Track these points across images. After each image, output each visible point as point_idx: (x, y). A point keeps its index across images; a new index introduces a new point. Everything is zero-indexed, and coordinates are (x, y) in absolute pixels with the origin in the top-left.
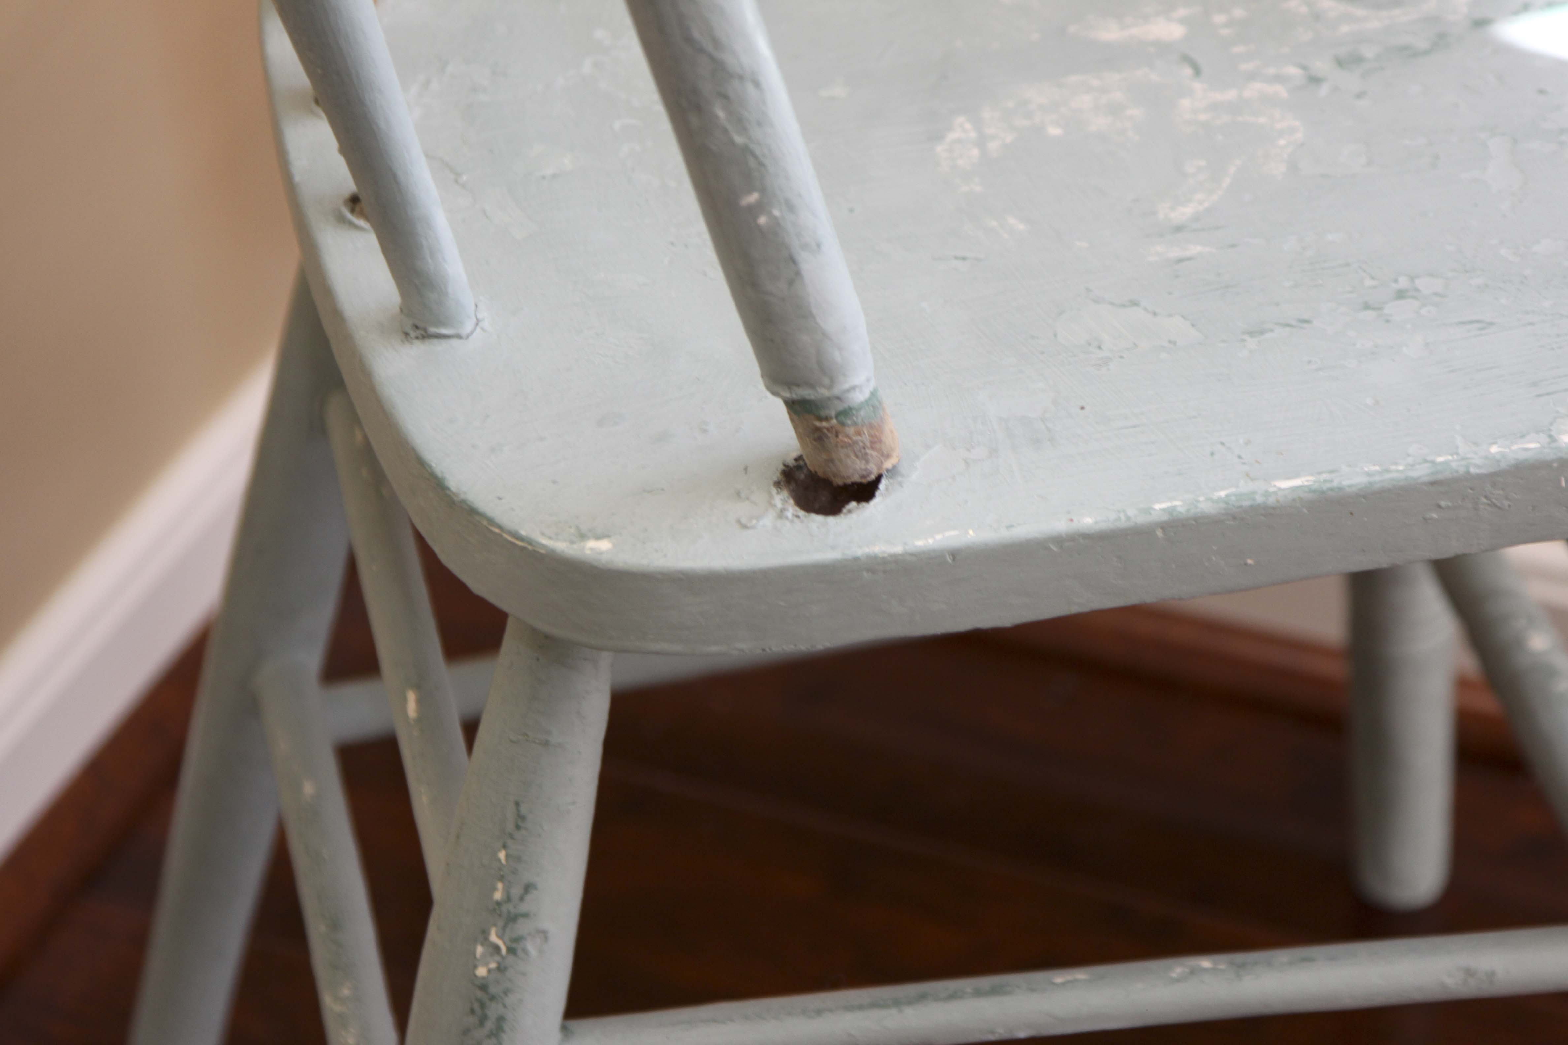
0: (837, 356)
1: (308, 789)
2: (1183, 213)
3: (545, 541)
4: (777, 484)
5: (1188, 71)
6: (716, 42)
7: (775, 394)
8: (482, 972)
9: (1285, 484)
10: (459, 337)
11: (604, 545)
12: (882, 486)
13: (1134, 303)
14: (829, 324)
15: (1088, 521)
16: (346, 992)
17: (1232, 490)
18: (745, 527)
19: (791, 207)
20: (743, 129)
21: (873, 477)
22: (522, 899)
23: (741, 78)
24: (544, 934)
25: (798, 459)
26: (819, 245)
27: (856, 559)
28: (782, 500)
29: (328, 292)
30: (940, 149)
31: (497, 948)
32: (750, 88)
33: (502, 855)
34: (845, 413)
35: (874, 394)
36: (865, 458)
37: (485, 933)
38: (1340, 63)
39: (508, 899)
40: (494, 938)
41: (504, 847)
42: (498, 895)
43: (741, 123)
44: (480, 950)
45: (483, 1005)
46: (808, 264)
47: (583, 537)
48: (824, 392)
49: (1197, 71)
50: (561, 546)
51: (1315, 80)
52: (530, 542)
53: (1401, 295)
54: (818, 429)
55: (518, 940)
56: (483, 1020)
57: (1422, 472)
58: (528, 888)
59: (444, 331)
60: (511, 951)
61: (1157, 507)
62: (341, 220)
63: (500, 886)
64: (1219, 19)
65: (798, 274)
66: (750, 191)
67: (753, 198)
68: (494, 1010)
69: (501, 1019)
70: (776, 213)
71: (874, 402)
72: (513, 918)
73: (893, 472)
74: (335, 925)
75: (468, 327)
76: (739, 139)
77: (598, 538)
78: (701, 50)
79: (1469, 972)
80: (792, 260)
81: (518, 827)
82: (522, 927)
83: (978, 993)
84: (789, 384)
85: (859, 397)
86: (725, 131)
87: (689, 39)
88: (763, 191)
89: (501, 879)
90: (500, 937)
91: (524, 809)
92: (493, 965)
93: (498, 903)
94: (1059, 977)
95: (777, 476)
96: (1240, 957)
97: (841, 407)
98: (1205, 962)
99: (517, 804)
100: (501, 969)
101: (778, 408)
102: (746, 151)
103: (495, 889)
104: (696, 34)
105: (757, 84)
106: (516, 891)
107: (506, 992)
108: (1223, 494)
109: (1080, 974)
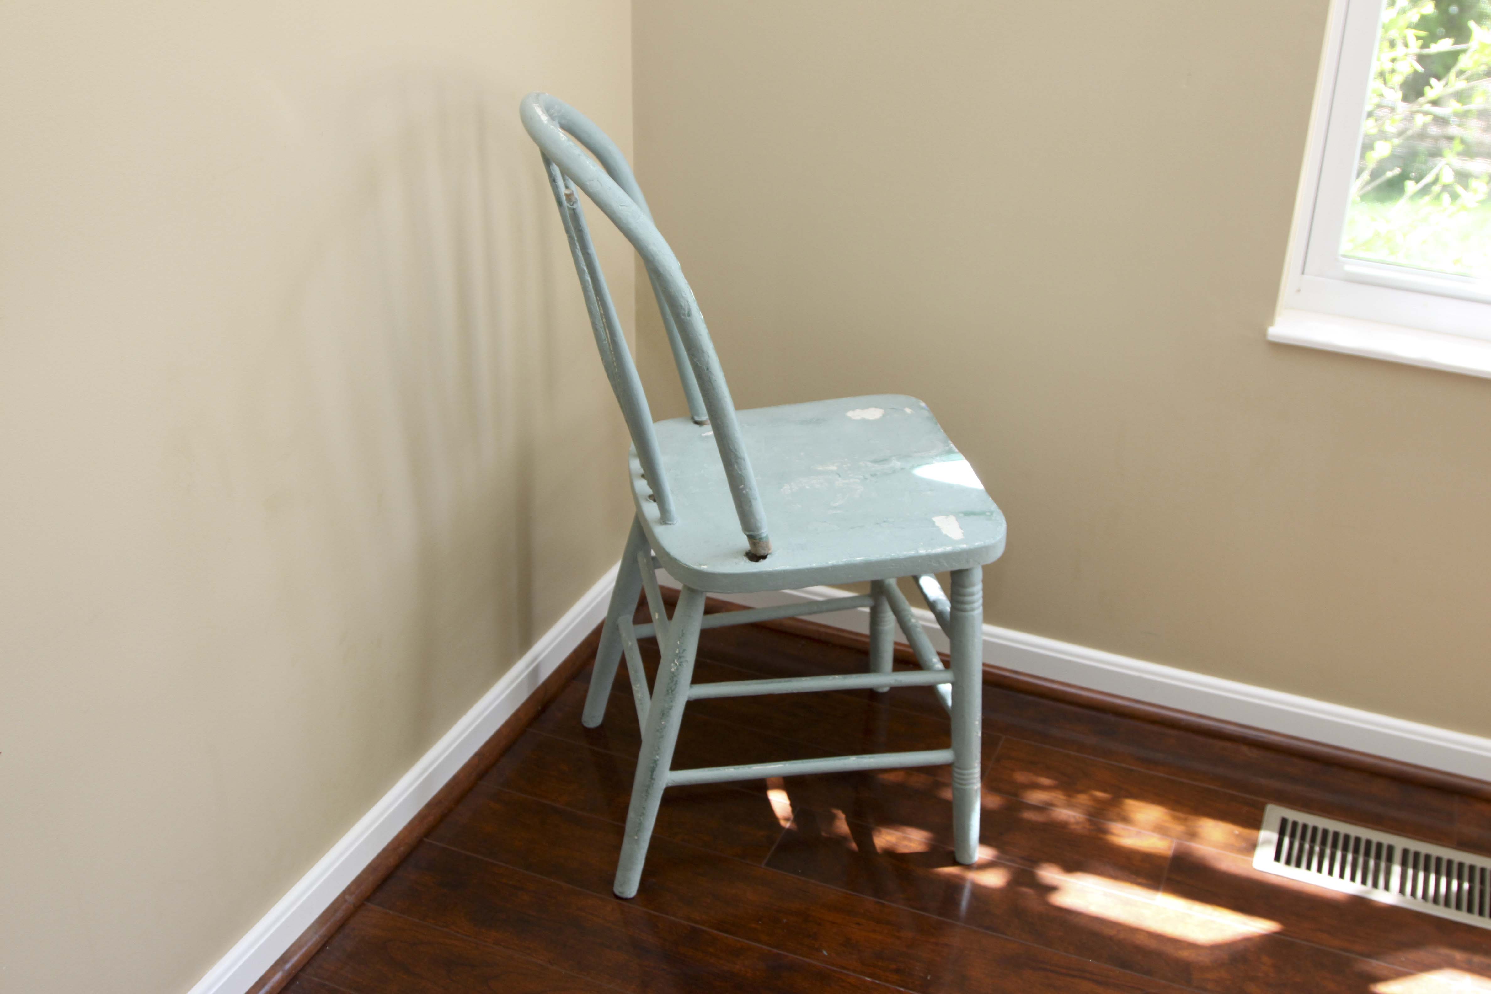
0: (759, 525)
1: (630, 643)
2: (837, 504)
3: (692, 566)
4: (745, 556)
5: (837, 476)
6: (736, 450)
7: (745, 533)
8: (673, 670)
9: (858, 559)
10: (673, 524)
11: (705, 567)
12: (768, 556)
13: (825, 522)
14: (758, 517)
15: (814, 565)
16: (638, 685)
17: (846, 560)
18: (737, 564)
19: (750, 489)
20: (741, 471)
21: (766, 554)
22: (682, 653)
23: (741, 458)
24: (687, 661)
25: (749, 550)
26: (756, 498)
27: (762, 572)
28: (746, 559)
29: (643, 515)
30: (782, 490)
31: (676, 664)
32: (743, 461)
33: (678, 642)
34: (761, 539)
35: (767, 535)
36: (765, 550)
37: (674, 661)
38: (872, 475)
39: (679, 653)
40: (676, 662)
41: (679, 640)
42: (677, 652)
43: (740, 469)
44: (672, 664)
45: (673, 677)
46: (754, 503)
47: (700, 565)
48: (756, 533)
49: (840, 476)
50: (696, 567)
51: (866, 479)
52: (689, 566)
53: (885, 522)
54: (754, 542)
55: (681, 662)
56: (672, 681)
57: (888, 557)
58: (684, 650)
59: (670, 523)
60: (680, 665)
61: (830, 562)
62: (647, 500)
63: (678, 649)
64: (845, 466)
65: (751, 505)
66: (742, 485)
67: (742, 486)
68: (675, 679)
69: (677, 681)
70: (747, 490)
71: (767, 536)
72: (680, 657)
73: (770, 554)
74: (636, 672)
75: (675, 522)
76: (740, 473)
77: (704, 565)
78: (732, 452)
79: (896, 680)
80: (750, 502)
81: (682, 636)
82: (682, 660)
83: (785, 682)
84: (749, 531)
85: (764, 535)
86: (737, 471)
87: (730, 449)
88: (744, 485)
89: (678, 648)
90: (677, 661)
91: (684, 632)
92: (675, 668)
93: (677, 654)
94: (804, 679)
95: (745, 554)
96: (845, 676)
97: (760, 537)
98: (837, 676)
99: (682, 630)
100: (677, 669)
101: (745, 537)
102: (741, 475)
103: (676, 650)
104: (732, 448)
105: (744, 460)
106: (681, 651)
107: (678, 675)
108: (844, 560)
109: (808, 678)
